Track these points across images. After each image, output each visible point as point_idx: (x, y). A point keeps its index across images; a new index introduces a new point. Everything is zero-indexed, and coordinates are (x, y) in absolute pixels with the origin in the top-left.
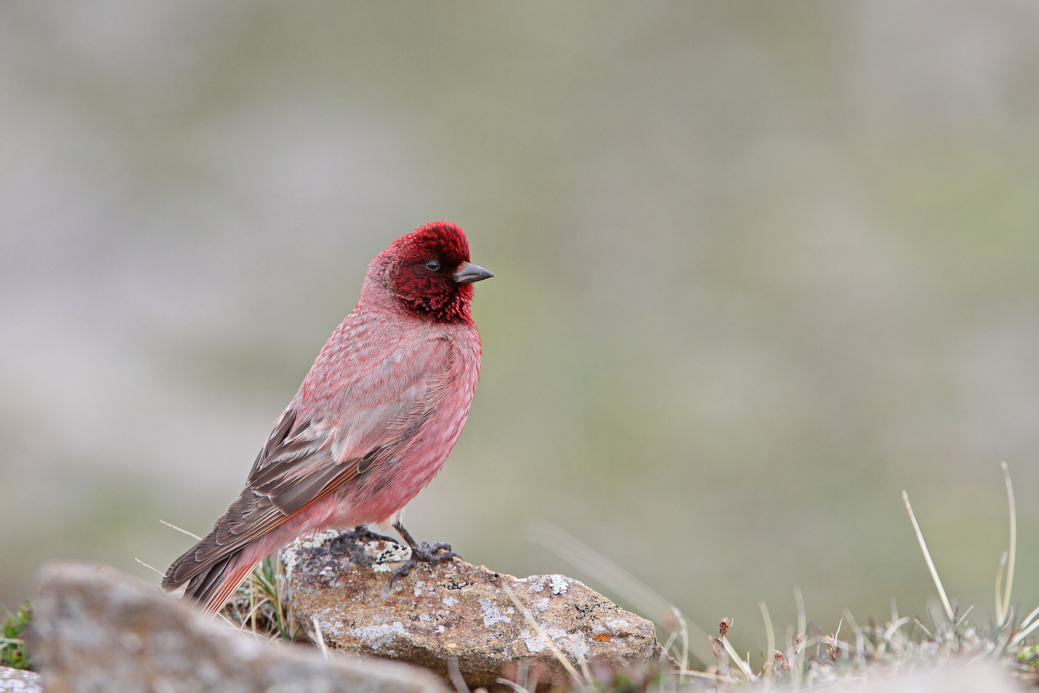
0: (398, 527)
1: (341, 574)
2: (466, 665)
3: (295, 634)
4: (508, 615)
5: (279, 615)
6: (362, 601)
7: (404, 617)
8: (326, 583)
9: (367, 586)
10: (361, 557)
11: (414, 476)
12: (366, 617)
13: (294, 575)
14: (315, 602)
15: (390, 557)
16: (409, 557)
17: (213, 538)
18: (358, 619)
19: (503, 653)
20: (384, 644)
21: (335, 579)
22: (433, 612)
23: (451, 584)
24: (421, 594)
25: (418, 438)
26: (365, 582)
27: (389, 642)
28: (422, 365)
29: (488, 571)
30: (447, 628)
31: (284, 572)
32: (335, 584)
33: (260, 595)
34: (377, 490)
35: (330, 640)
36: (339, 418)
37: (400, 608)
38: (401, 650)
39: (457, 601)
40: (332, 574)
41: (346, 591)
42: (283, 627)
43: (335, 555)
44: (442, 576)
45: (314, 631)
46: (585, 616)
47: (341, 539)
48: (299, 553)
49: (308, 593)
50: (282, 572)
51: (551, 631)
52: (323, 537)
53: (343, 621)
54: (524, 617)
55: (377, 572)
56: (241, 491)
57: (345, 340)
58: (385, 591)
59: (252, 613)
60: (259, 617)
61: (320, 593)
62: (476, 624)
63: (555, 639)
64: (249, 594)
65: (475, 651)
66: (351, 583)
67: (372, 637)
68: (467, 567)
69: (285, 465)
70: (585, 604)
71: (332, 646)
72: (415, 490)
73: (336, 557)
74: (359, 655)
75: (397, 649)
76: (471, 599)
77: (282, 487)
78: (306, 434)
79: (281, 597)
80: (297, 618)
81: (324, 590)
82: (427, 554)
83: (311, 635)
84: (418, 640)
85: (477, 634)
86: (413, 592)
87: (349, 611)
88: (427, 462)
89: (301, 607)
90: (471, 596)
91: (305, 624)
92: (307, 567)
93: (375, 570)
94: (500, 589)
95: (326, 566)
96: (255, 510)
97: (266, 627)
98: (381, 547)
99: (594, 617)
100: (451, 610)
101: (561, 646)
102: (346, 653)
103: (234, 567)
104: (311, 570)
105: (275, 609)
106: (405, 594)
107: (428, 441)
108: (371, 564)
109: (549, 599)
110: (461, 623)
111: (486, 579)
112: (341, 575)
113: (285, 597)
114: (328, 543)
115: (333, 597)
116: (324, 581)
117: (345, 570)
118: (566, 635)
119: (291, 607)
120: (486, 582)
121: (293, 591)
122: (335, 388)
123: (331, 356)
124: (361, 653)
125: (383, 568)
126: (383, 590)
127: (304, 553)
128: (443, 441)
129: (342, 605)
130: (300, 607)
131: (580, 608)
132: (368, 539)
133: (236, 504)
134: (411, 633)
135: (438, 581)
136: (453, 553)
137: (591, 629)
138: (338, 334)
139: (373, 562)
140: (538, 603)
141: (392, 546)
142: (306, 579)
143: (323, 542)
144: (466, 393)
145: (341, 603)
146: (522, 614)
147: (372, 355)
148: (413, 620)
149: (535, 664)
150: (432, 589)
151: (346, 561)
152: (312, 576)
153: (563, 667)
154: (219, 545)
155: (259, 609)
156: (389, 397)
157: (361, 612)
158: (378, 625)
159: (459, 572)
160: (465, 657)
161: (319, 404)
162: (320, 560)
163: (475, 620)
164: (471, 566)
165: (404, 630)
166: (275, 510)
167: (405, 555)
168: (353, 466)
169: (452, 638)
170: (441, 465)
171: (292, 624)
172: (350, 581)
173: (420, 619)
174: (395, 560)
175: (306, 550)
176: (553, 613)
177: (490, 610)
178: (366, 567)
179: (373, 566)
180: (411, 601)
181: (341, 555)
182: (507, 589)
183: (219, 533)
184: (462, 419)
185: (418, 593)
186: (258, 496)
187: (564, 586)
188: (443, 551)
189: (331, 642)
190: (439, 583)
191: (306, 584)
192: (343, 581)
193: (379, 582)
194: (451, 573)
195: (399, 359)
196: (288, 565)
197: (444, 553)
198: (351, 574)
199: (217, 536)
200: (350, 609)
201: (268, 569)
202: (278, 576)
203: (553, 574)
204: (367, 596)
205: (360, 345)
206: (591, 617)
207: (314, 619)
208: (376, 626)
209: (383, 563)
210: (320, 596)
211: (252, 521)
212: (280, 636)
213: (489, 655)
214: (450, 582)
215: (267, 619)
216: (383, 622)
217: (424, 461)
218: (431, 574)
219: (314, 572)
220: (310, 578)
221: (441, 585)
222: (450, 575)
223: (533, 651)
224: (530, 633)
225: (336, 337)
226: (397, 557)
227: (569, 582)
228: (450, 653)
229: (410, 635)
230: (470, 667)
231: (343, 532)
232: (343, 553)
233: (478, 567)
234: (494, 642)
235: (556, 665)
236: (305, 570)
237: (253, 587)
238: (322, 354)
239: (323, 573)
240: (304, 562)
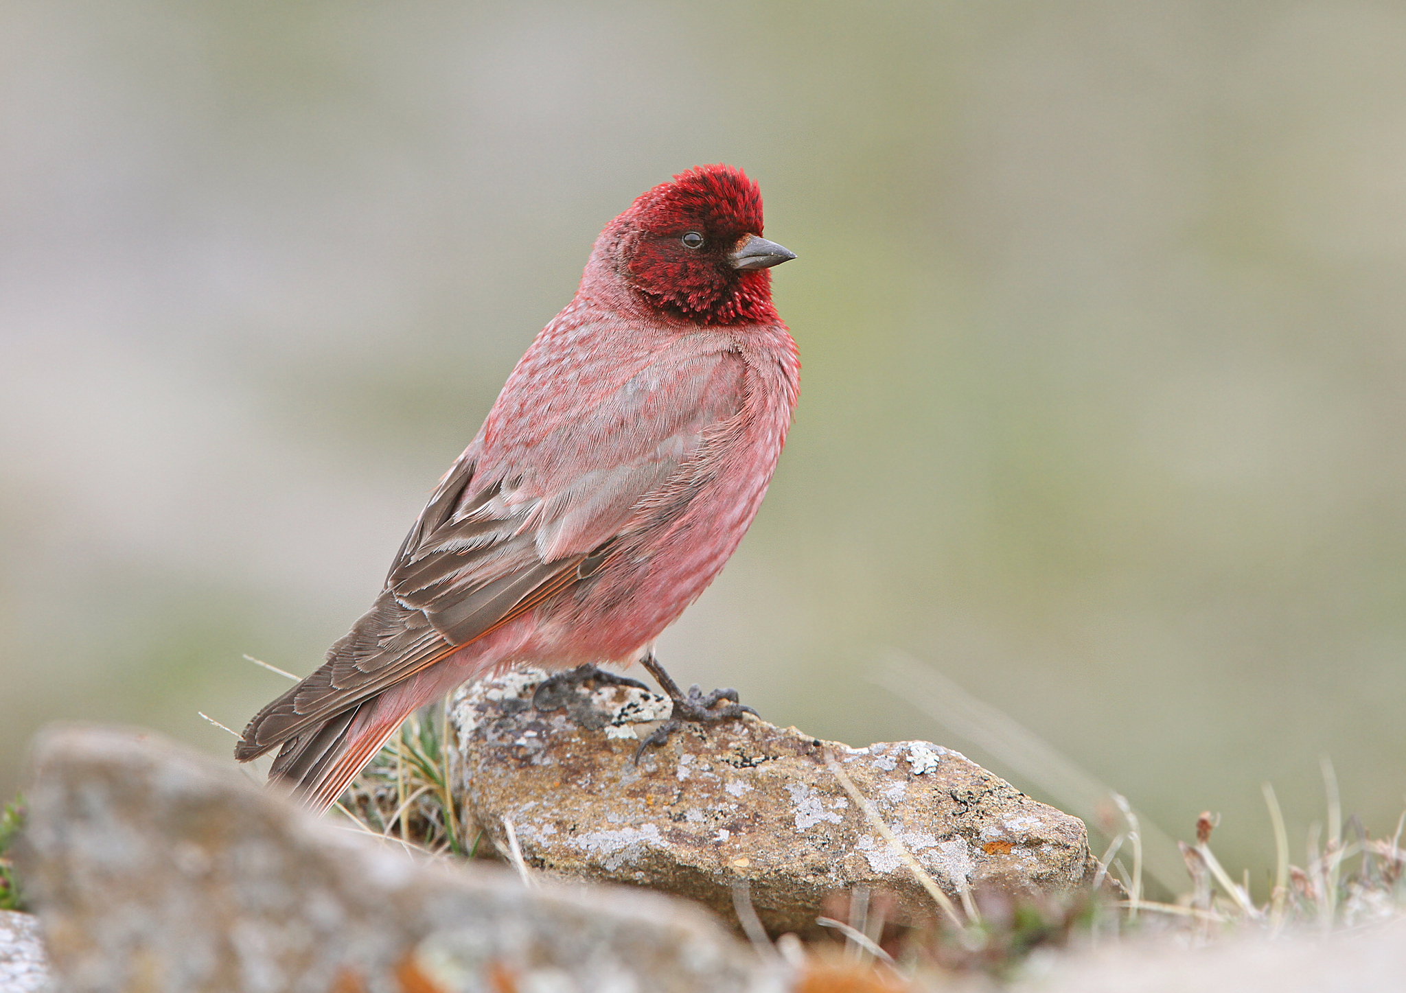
0: (649, 664)
1: (553, 743)
2: (766, 896)
3: (476, 847)
4: (837, 811)
5: (448, 815)
6: (589, 788)
7: (660, 816)
8: (527, 758)
9: (597, 763)
10: (586, 715)
11: (674, 585)
12: (595, 816)
13: (472, 746)
14: (508, 792)
15: (635, 715)
16: (667, 714)
17: (326, 676)
18: (582, 820)
19: (829, 875)
20: (626, 862)
21: (542, 752)
22: (710, 807)
23: (740, 759)
24: (688, 776)
25: (682, 523)
26: (593, 756)
27: (635, 858)
28: (694, 397)
29: (802, 736)
30: (732, 834)
31: (456, 740)
32: (542, 761)
33: (415, 781)
34: (610, 606)
35: (534, 856)
36: (547, 482)
37: (653, 800)
38: (656, 872)
39: (749, 788)
40: (537, 744)
41: (561, 772)
42: (454, 834)
43: (542, 712)
44: (724, 745)
45: (506, 840)
46: (967, 811)
47: (552, 685)
48: (480, 708)
49: (497, 776)
50: (451, 740)
51: (911, 837)
52: (520, 681)
53: (557, 823)
54: (863, 814)
55: (614, 739)
56: (376, 599)
57: (558, 347)
58: (628, 771)
59: (402, 812)
60: (414, 817)
61: (517, 776)
62: (782, 826)
63: (918, 851)
64: (396, 780)
65: (782, 872)
66: (568, 759)
67: (606, 850)
68: (766, 729)
69: (456, 559)
70: (967, 791)
71: (537, 866)
72: (676, 608)
73: (544, 714)
74: (583, 881)
75: (648, 870)
76: (773, 784)
77: (448, 596)
78: (492, 507)
79: (450, 784)
80: (478, 819)
81: (523, 771)
82: (698, 709)
83: (500, 846)
84: (683, 854)
85: (784, 843)
86: (675, 773)
87: (566, 807)
88: (697, 561)
89: (485, 799)
90: (773, 780)
91: (492, 829)
92: (495, 731)
93: (611, 737)
94: (822, 766)
95: (527, 729)
96: (400, 632)
97: (425, 835)
98: (620, 697)
99: (983, 812)
100: (740, 802)
101: (928, 863)
102: (562, 878)
103: (362, 726)
104: (502, 737)
105: (441, 802)
106: (662, 777)
107: (700, 529)
108: (602, 727)
109: (906, 782)
110: (757, 824)
111: (798, 750)
112: (552, 746)
113: (457, 783)
114: (529, 691)
115: (539, 782)
116: (523, 756)
117: (560, 737)
118: (935, 843)
119: (468, 801)
120: (799, 754)
121: (470, 773)
122: (539, 429)
123: (533, 373)
124: (588, 876)
125: (624, 733)
126: (624, 769)
127: (490, 709)
128: (727, 527)
129: (553, 796)
130: (482, 799)
131: (958, 797)
132: (598, 683)
133: (367, 619)
134: (672, 842)
135: (718, 754)
136: (742, 707)
137: (979, 833)
138: (546, 337)
139: (607, 723)
140: (888, 789)
141: (638, 696)
142: (492, 752)
143: (520, 690)
144: (767, 448)
145: (553, 793)
146: (860, 809)
147: (603, 374)
148: (675, 821)
149: (884, 893)
150: (707, 767)
151: (560, 721)
152: (503, 747)
153: (931, 898)
154: (335, 689)
155: (414, 803)
156: (635, 450)
157: (586, 808)
158: (616, 830)
159: (752, 737)
160: (764, 883)
161: (512, 455)
162: (516, 720)
163: (781, 820)
164: (774, 728)
165: (660, 837)
166: (434, 635)
167: (661, 710)
168: (570, 567)
169: (741, 850)
170: (720, 567)
171: (469, 830)
172: (568, 755)
173: (688, 818)
174: (645, 718)
175: (492, 703)
176: (913, 806)
177: (807, 802)
178: (594, 731)
179: (607, 730)
180: (671, 788)
181: (553, 711)
182: (835, 767)
183: (337, 667)
184: (760, 489)
185: (683, 774)
186: (405, 610)
187: (931, 760)
188: (726, 702)
189: (536, 859)
190: (719, 757)
191: (493, 762)
192: (555, 756)
193: (617, 756)
194: (740, 740)
195: (653, 385)
196: (462, 730)
197: (727, 707)
198: (569, 743)
199: (332, 673)
200: (568, 802)
201: (429, 737)
202: (447, 749)
203: (912, 739)
204: (597, 780)
205: (581, 357)
206: (978, 812)
207: (507, 819)
208: (613, 831)
209: (622, 723)
210: (518, 781)
211: (394, 651)
212: (449, 850)
213: (804, 879)
214: (737, 754)
215: (426, 822)
216: (624, 825)
217: (690, 560)
218: (706, 743)
219: (507, 741)
220: (499, 750)
221: (723, 761)
222: (738, 743)
223: (880, 872)
224: (875, 841)
225: (543, 341)
226: (647, 714)
227: (940, 753)
228: (739, 876)
229: (671, 847)
230: (773, 900)
231: (557, 672)
232: (555, 708)
233: (785, 730)
234: (814, 856)
235: (919, 894)
236: (491, 737)
237: (404, 766)
238: (519, 369)
239: (522, 741)
240: (488, 724)
